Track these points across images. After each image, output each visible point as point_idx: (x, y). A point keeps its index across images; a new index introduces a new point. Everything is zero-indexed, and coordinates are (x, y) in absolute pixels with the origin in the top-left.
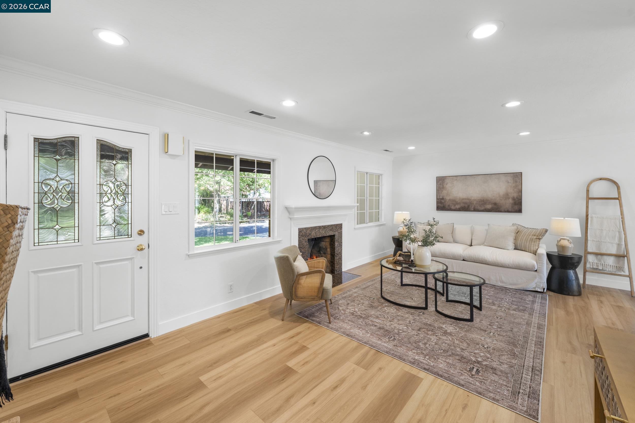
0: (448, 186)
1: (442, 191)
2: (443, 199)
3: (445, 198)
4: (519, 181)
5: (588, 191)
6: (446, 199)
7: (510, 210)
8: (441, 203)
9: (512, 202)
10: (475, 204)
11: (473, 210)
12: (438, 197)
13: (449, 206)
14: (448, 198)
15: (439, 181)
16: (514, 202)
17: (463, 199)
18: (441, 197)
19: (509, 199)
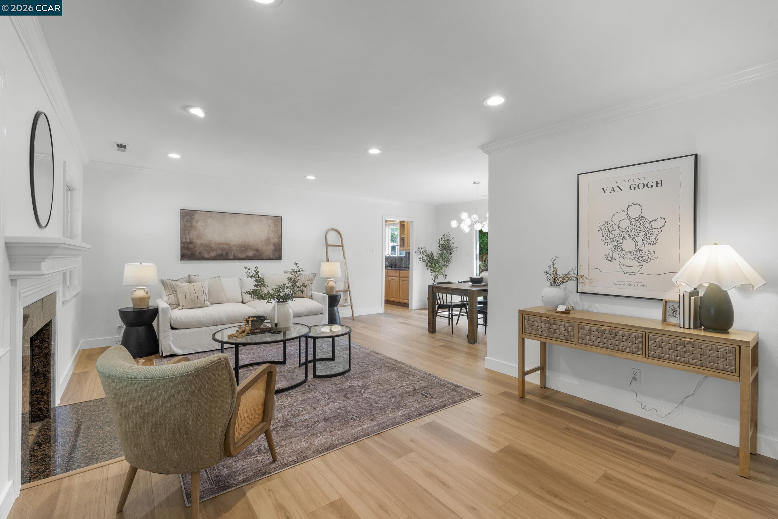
0: (200, 224)
1: (190, 232)
2: (191, 243)
3: (194, 241)
4: (279, 225)
5: (326, 239)
6: (195, 243)
7: (271, 257)
8: (188, 249)
9: (273, 248)
10: (235, 250)
11: (232, 258)
12: (184, 240)
13: (200, 253)
14: (198, 242)
15: (186, 216)
16: (275, 248)
17: (220, 244)
18: (188, 241)
19: (270, 244)
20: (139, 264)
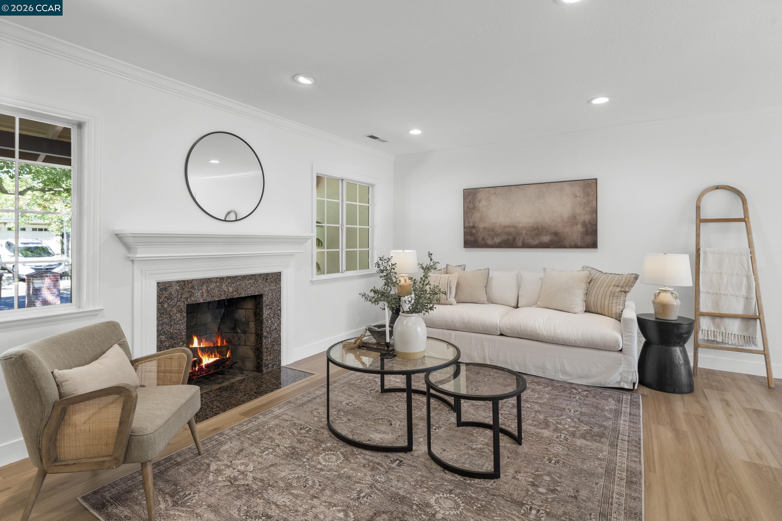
0: (482, 205)
1: (473, 215)
2: (474, 227)
3: (476, 225)
4: (592, 193)
5: (698, 208)
6: (478, 227)
7: (579, 244)
8: (471, 234)
9: (582, 230)
10: (524, 235)
11: (520, 244)
12: (467, 225)
13: (483, 239)
14: (481, 226)
15: (468, 196)
16: (585, 230)
17: (506, 227)
18: (471, 225)
19: (577, 224)
20: (402, 251)
